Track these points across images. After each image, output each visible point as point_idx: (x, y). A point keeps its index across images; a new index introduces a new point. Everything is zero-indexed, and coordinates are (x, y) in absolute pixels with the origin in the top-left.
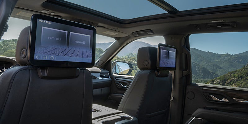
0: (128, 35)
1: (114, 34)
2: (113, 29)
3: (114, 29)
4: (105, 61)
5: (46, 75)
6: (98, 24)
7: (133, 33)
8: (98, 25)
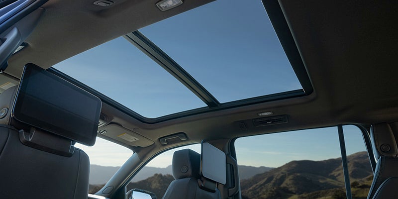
0: (152, 143)
1: (132, 139)
2: (132, 130)
3: (134, 129)
4: (117, 187)
5: (30, 140)
6: (112, 118)
7: (159, 139)
8: (113, 121)
